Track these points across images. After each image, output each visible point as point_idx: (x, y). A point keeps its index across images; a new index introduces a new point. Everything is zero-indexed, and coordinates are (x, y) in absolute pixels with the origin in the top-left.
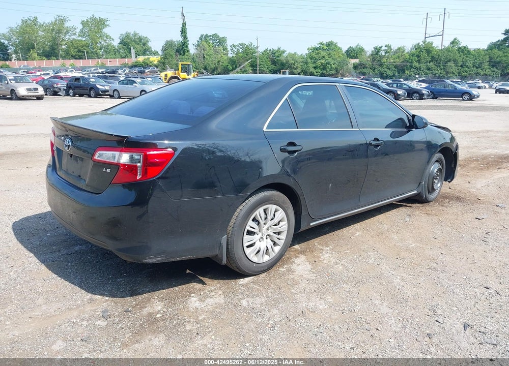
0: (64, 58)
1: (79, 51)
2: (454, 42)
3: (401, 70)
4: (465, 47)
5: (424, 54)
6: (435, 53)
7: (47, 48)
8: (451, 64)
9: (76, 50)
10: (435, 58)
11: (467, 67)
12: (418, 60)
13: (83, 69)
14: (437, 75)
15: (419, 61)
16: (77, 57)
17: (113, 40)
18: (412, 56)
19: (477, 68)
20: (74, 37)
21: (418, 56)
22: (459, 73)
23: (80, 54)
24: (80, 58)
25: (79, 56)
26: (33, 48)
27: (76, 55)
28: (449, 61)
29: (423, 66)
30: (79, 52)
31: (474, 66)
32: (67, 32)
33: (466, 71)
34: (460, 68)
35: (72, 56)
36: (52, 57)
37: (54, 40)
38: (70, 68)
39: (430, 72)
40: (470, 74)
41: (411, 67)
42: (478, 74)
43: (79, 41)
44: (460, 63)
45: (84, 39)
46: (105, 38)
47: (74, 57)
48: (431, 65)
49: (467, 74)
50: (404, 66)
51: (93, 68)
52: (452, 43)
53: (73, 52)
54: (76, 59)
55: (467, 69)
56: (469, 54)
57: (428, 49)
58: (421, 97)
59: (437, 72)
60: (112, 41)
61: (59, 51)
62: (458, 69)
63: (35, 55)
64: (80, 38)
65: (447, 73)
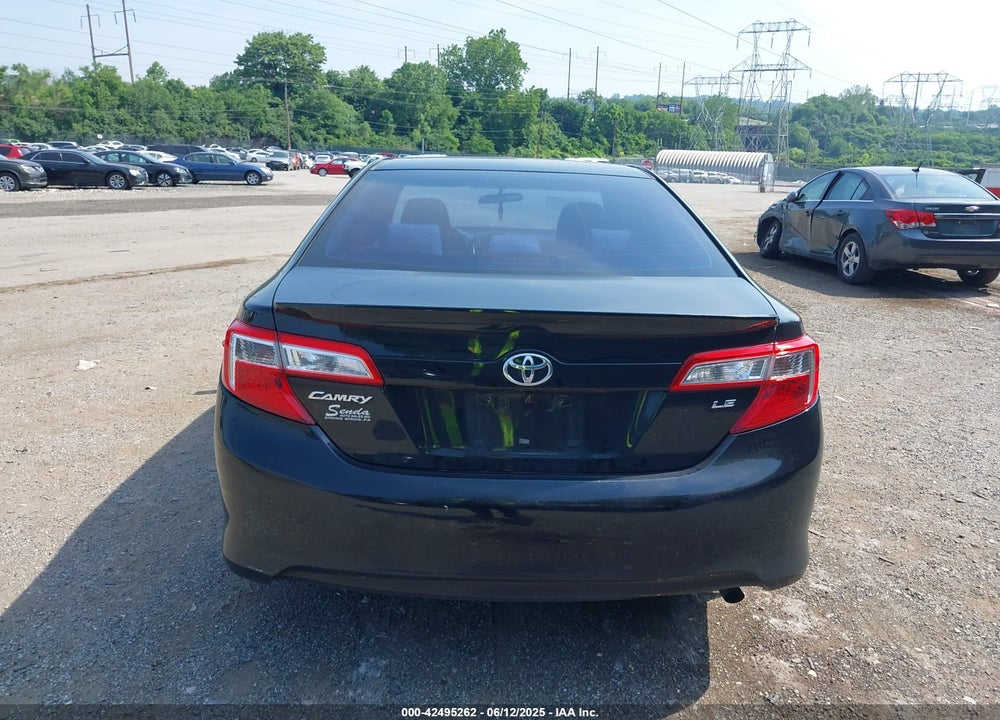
2: (155, 71)
3: (63, 121)
4: (178, 82)
5: (103, 91)
6: (125, 90)
8: (160, 113)
10: (127, 100)
11: (191, 120)
12: (94, 103)
14: (140, 135)
15: (96, 105)
18: (81, 92)
19: (208, 123)
21: (93, 95)
22: (180, 132)
28: (156, 107)
29: (108, 116)
31: (202, 119)
33: (192, 129)
34: (179, 122)
39: (124, 128)
40: (199, 134)
41: (84, 116)
42: (213, 135)
44: (178, 114)
48: (123, 113)
49: (194, 134)
50: (69, 113)
52: (151, 71)
55: (192, 125)
56: (189, 96)
57: (108, 80)
58: (175, 180)
59: (138, 128)
62: (176, 124)
65: (158, 131)
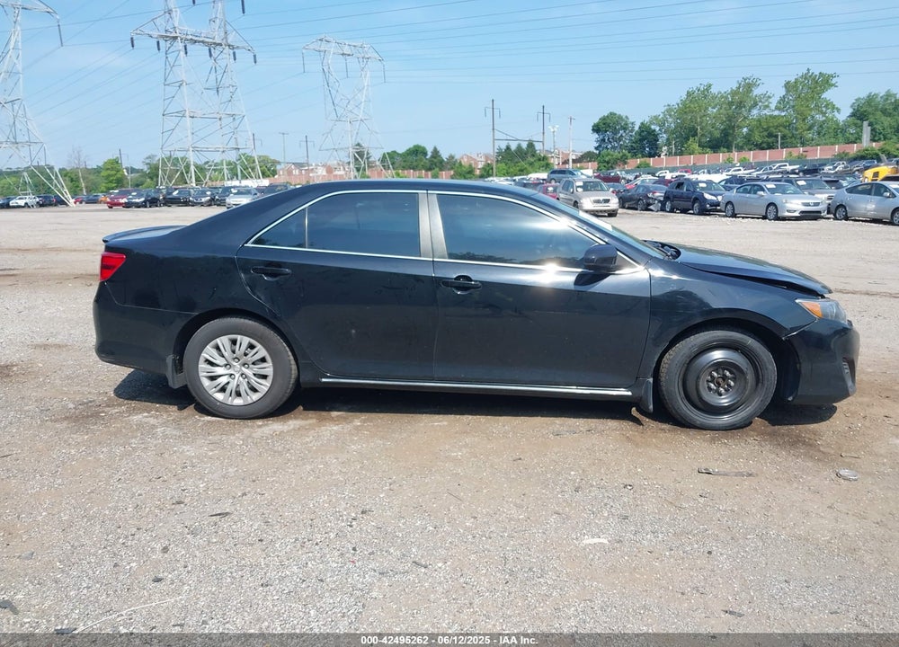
0: (740, 149)
1: (770, 135)
7: (717, 134)
9: (766, 133)
13: (760, 166)
16: (764, 145)
17: (838, 110)
20: (766, 112)
23: (770, 140)
24: (770, 147)
25: (768, 144)
26: (695, 134)
27: (762, 142)
30: (769, 137)
32: (755, 104)
35: (756, 145)
36: (722, 148)
37: (730, 121)
38: (738, 165)
43: (775, 117)
45: (783, 114)
46: (824, 109)
47: (760, 147)
51: (778, 165)
53: (757, 138)
54: (763, 149)
60: (836, 113)
61: (735, 138)
63: (696, 146)
64: (776, 113)
